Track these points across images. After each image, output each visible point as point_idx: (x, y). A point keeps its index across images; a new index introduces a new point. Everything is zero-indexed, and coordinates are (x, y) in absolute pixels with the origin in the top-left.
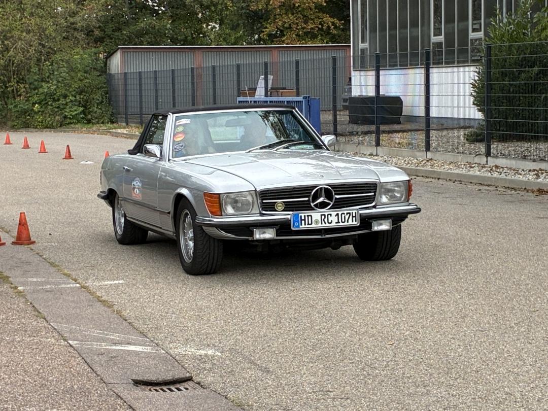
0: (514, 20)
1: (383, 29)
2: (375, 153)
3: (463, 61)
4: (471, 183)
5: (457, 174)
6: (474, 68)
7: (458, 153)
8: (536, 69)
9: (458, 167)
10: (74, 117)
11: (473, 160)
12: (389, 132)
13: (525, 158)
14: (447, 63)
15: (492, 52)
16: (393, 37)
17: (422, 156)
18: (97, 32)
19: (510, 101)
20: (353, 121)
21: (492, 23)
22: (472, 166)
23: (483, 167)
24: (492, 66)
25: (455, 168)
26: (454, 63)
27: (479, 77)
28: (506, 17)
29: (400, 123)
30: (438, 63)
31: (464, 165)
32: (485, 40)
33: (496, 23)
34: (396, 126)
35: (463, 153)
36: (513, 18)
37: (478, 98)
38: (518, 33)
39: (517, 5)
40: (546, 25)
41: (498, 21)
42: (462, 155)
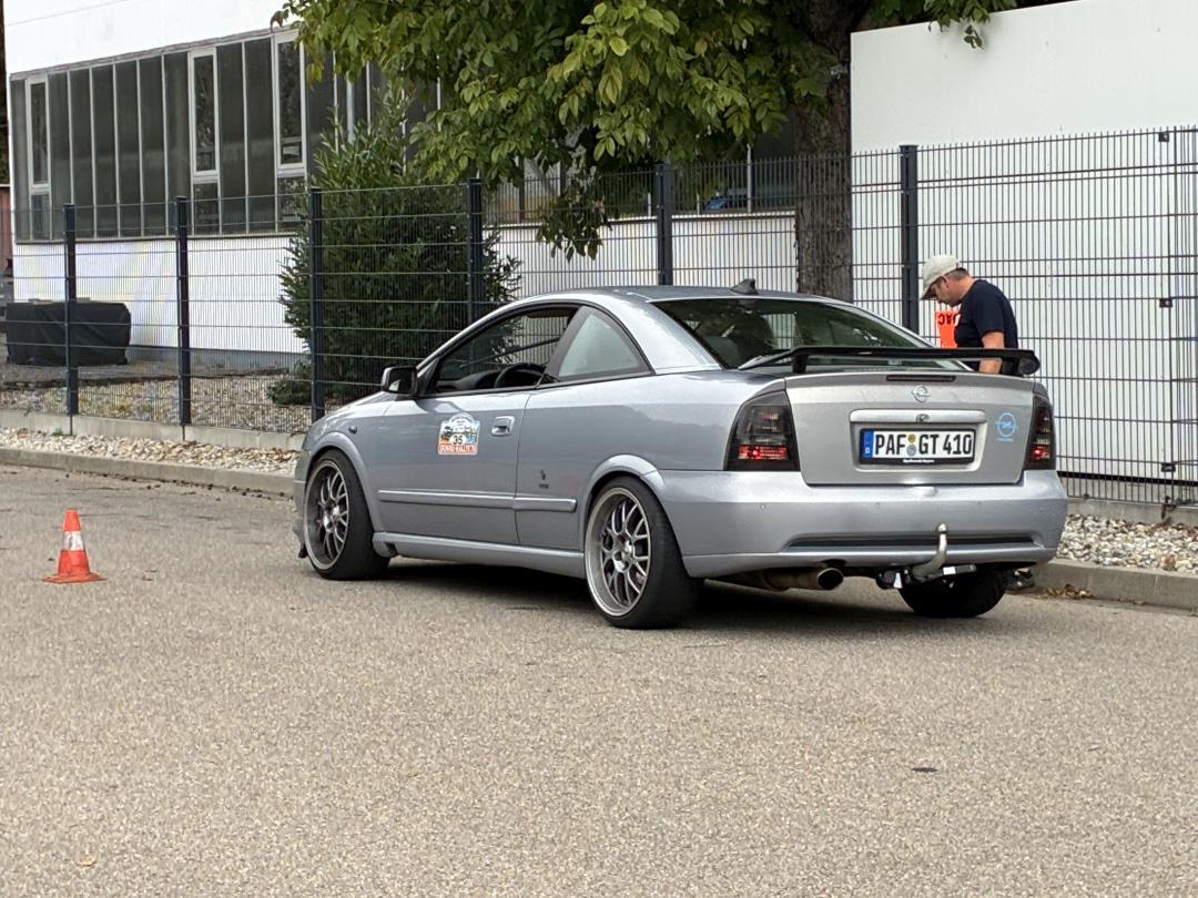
0: (370, 139)
1: (83, 152)
2: (66, 430)
3: (262, 227)
4: (282, 494)
5: (252, 475)
6: (285, 242)
7: (254, 428)
8: (420, 244)
9: (254, 459)
11: (287, 444)
12: (99, 383)
14: (228, 230)
15: (323, 208)
16: (106, 171)
17: (172, 435)
19: (365, 314)
20: (18, 357)
21: (324, 143)
22: (285, 457)
24: (324, 237)
25: (247, 462)
26: (242, 229)
27: (297, 262)
28: (355, 132)
29: (125, 362)
30: (208, 230)
31: (267, 455)
32: (310, 179)
33: (333, 144)
34: (114, 371)
35: (264, 429)
36: (369, 133)
37: (296, 308)
38: (380, 167)
39: (377, 106)
40: (437, 151)
41: (337, 140)
42: (262, 434)
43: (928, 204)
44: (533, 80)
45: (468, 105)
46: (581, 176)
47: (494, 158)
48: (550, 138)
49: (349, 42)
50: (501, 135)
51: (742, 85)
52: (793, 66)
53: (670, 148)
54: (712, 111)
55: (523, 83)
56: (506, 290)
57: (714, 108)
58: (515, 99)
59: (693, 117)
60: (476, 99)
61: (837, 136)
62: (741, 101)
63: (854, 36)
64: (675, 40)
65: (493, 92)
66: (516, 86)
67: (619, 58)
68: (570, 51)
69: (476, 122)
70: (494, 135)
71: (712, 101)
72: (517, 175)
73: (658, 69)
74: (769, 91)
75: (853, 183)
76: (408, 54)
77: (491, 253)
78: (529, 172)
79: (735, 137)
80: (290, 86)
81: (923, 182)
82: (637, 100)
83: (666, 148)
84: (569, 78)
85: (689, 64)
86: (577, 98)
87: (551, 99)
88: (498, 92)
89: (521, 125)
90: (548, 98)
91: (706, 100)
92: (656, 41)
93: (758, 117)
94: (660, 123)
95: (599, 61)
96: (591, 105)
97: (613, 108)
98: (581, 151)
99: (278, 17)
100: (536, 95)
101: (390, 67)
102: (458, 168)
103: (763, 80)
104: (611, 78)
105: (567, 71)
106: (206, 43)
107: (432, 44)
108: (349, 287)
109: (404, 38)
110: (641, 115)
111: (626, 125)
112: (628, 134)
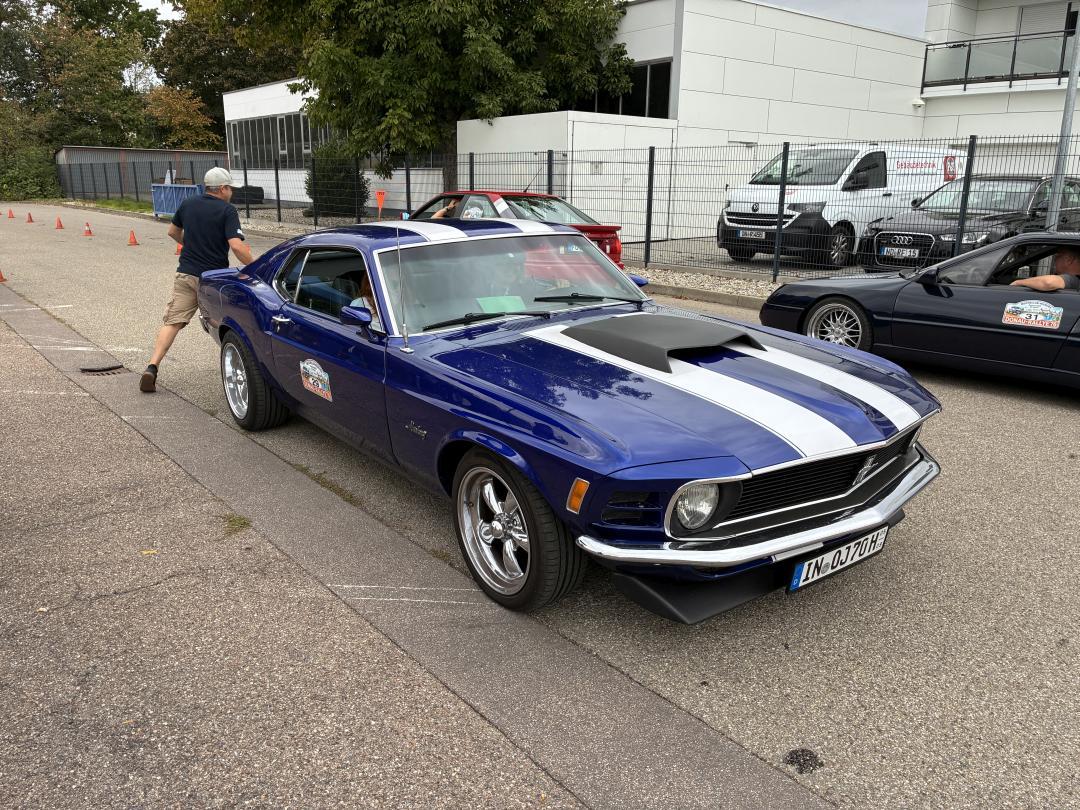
0: (329, 144)
1: (248, 143)
6: (306, 172)
7: (299, 223)
8: (342, 174)
10: (33, 194)
11: (307, 227)
12: (255, 209)
15: (316, 163)
16: (255, 150)
17: (276, 224)
18: (46, 136)
21: (316, 144)
24: (316, 171)
26: (294, 167)
27: (309, 178)
28: (324, 142)
29: (262, 203)
30: (284, 167)
32: (312, 154)
33: (318, 145)
34: (259, 206)
35: (301, 223)
36: (328, 142)
37: (309, 190)
43: (476, 169)
46: (386, 157)
47: (362, 151)
48: (377, 146)
49: (321, 117)
50: (364, 144)
51: (429, 133)
52: (442, 129)
53: (410, 150)
55: (370, 130)
56: (366, 187)
57: (422, 140)
58: (367, 135)
59: (416, 142)
60: (357, 134)
61: (454, 148)
62: (429, 138)
64: (411, 121)
65: (361, 133)
66: (367, 131)
67: (396, 125)
68: (382, 122)
69: (357, 140)
70: (362, 144)
71: (421, 138)
73: (406, 128)
74: (436, 135)
75: (458, 162)
76: (338, 121)
77: (362, 177)
78: (373, 155)
80: (306, 128)
81: (475, 163)
86: (384, 136)
87: (377, 135)
91: (419, 138)
92: (406, 121)
93: (433, 143)
94: (407, 143)
95: (390, 125)
96: (388, 137)
98: (386, 150)
99: (301, 110)
100: (374, 134)
102: (352, 153)
103: (434, 133)
104: (394, 130)
105: (381, 128)
106: (282, 114)
107: (344, 119)
108: (323, 185)
110: (402, 141)
111: (398, 143)
112: (399, 146)
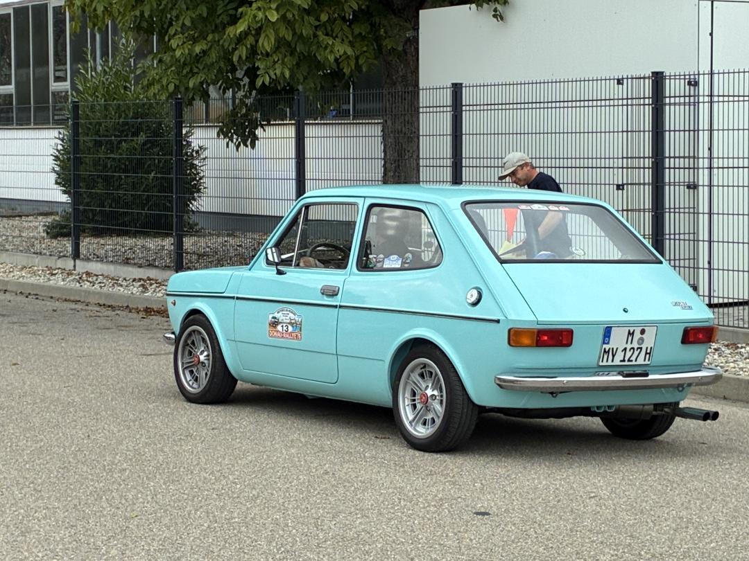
3: (42, 122)
4: (52, 297)
5: (32, 285)
7: (34, 253)
9: (34, 273)
11: (55, 264)
13: (127, 262)
14: (20, 122)
15: (80, 112)
21: (81, 71)
22: (54, 272)
23: (69, 274)
24: (80, 131)
25: (29, 275)
26: (29, 122)
28: (101, 65)
31: (43, 270)
32: (72, 94)
33: (87, 73)
35: (41, 253)
36: (110, 65)
37: (62, 176)
38: (117, 87)
39: (115, 48)
40: (154, 79)
41: (89, 69)
42: (40, 257)
43: (469, 121)
44: (216, 35)
45: (174, 50)
46: (245, 96)
47: (191, 85)
48: (227, 73)
49: (97, 8)
50: (195, 70)
51: (350, 42)
52: (382, 30)
53: (304, 81)
54: (331, 58)
55: (210, 37)
56: (197, 166)
57: (333, 57)
58: (205, 47)
59: (319, 62)
60: (180, 47)
61: (409, 75)
62: (350, 51)
63: (421, 12)
64: (307, 12)
65: (191, 42)
66: (205, 39)
67: (273, 23)
68: (240, 18)
69: (179, 61)
70: (191, 70)
71: (331, 52)
72: (205, 96)
73: (297, 31)
74: (367, 45)
75: (421, 105)
76: (136, 16)
77: (187, 142)
78: (213, 94)
79: (344, 74)
80: (60, 33)
81: (466, 105)
82: (283, 50)
83: (302, 81)
84: (240, 35)
85: (316, 27)
86: (244, 48)
87: (228, 48)
88: (194, 43)
89: (209, 63)
90: (225, 48)
91: (328, 51)
92: (296, 13)
93: (360, 62)
94: (298, 65)
95: (259, 25)
96: (253, 51)
97: (268, 55)
98: (246, 80)
100: (218, 45)
101: (124, 25)
102: (167, 90)
103: (363, 38)
104: (267, 35)
105: (238, 31)
107: (151, 11)
108: (96, 163)
109: (133, 6)
110: (286, 60)
111: (277, 66)
112: (278, 72)
